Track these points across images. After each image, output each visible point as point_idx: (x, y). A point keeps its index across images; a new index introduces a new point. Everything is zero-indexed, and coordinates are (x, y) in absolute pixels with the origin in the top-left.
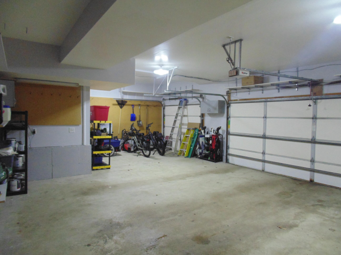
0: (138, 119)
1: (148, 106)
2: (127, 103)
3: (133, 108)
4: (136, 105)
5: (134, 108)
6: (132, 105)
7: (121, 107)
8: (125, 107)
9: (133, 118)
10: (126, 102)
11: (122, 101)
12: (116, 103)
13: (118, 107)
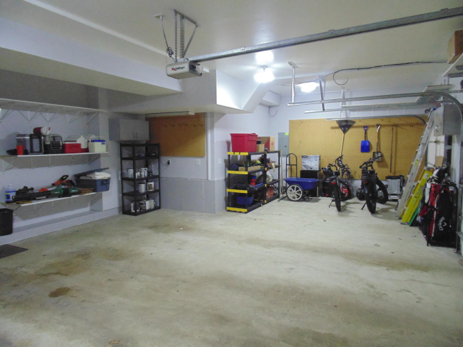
0: (374, 149)
1: (396, 126)
2: (355, 125)
3: (366, 131)
4: (373, 126)
5: (368, 132)
6: (364, 127)
7: (345, 132)
8: (351, 131)
9: (365, 148)
10: (354, 122)
11: (347, 121)
12: (337, 125)
13: (340, 131)
